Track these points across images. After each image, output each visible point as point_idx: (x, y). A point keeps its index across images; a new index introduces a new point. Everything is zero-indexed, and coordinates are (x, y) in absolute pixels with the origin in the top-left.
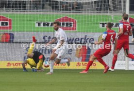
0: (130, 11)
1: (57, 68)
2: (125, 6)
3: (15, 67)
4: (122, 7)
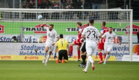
2: (129, 16)
4: (127, 17)
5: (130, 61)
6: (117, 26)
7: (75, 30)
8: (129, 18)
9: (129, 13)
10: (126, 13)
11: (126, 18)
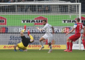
0: (81, 12)
1: (35, 49)
2: (78, 9)
3: (9, 49)
5: (79, 49)
6: (67, 18)
7: (29, 22)
8: (78, 11)
9: (78, 7)
10: (75, 7)
11: (76, 11)
